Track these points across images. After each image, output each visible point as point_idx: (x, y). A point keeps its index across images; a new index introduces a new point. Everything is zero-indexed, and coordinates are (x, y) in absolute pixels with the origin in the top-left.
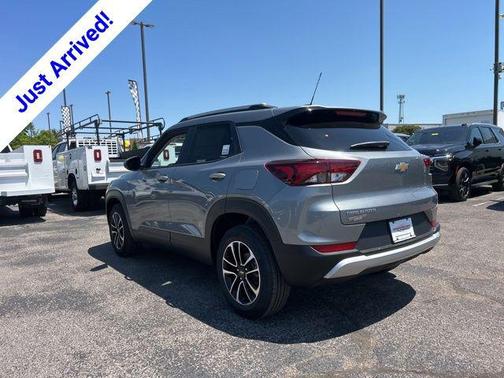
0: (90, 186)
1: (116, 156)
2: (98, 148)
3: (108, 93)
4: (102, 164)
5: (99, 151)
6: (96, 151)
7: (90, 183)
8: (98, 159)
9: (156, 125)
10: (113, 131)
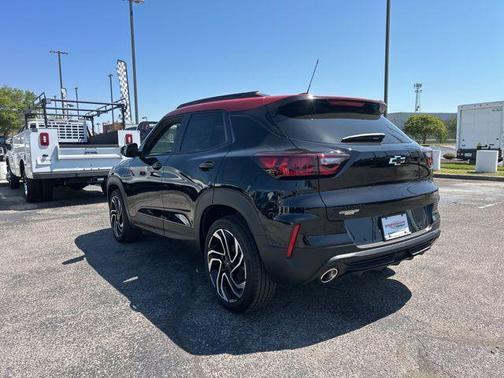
0: (34, 174)
1: (76, 141)
2: (44, 131)
3: (110, 76)
4: (49, 150)
5: (46, 135)
6: (42, 135)
7: (35, 170)
8: (44, 143)
9: (119, 106)
10: (81, 113)
